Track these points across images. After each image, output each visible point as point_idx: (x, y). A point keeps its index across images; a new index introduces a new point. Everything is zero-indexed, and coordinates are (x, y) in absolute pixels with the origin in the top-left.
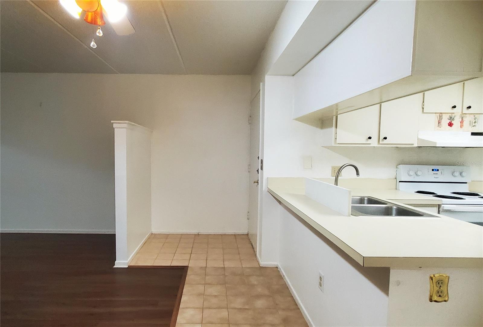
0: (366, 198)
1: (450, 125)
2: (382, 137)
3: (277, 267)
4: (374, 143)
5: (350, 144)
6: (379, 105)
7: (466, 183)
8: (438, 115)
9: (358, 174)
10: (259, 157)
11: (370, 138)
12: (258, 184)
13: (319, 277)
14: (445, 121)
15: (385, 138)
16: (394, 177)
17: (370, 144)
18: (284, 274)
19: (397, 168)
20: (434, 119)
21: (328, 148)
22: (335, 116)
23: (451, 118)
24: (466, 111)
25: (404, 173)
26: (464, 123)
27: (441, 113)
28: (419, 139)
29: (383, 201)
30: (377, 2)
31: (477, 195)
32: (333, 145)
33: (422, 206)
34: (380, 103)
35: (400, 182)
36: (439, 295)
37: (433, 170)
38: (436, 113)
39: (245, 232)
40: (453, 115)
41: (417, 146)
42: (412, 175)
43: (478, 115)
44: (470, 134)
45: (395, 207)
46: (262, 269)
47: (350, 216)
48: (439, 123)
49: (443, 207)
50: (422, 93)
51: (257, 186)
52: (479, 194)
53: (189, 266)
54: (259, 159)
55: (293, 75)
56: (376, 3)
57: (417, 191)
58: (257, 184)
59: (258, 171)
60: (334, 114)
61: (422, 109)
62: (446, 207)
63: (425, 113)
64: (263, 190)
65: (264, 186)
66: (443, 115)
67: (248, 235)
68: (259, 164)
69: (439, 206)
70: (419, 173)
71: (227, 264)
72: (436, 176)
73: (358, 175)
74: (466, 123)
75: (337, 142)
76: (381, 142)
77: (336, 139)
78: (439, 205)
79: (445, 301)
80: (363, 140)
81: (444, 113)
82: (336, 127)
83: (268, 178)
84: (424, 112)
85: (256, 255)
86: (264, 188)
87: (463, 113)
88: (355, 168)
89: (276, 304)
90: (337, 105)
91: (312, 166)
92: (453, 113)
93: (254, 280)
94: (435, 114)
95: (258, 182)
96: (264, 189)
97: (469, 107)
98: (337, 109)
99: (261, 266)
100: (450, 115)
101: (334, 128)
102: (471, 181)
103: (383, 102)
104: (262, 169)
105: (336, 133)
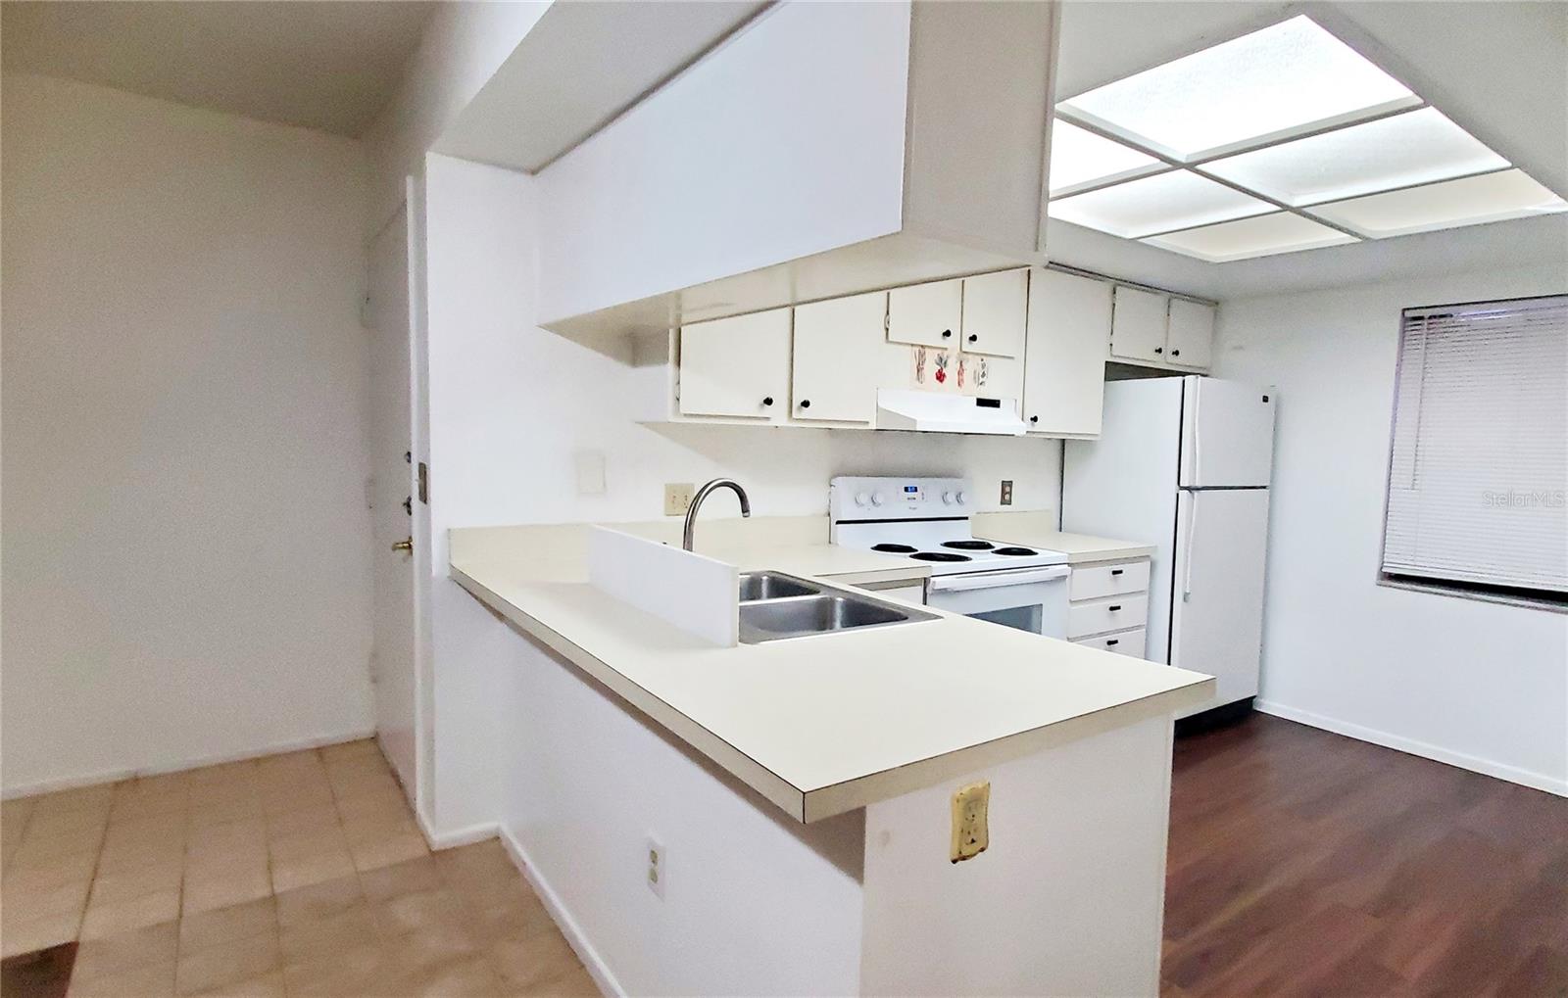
0: (765, 578)
1: (940, 377)
2: (797, 401)
3: (498, 838)
4: (777, 414)
5: (716, 417)
6: (788, 310)
7: (966, 518)
8: (917, 349)
9: (748, 511)
10: (409, 454)
11: (768, 401)
12: (411, 553)
13: (648, 853)
14: (931, 369)
15: (806, 404)
16: (824, 511)
17: (768, 419)
18: (527, 859)
19: (831, 486)
20: (909, 357)
21: (653, 426)
22: (671, 327)
23: (941, 359)
24: (968, 346)
25: (849, 499)
26: (964, 375)
27: (922, 346)
28: (882, 409)
29: (810, 584)
30: (775, 7)
31: (988, 546)
32: (670, 420)
33: (891, 585)
34: (792, 306)
35: (838, 522)
36: (970, 841)
37: (906, 489)
38: (912, 345)
39: (365, 729)
40: (946, 353)
41: (875, 428)
42: (863, 505)
43: (989, 358)
44: (975, 402)
45: (840, 599)
46: (440, 858)
47: (736, 646)
48: (918, 371)
49: (934, 582)
50: (885, 292)
51: (404, 560)
52: (991, 543)
53: (81, 940)
54: (409, 461)
55: (534, 172)
56: (771, 10)
57: (875, 545)
58: (405, 552)
59: (408, 505)
60: (671, 320)
61: (884, 332)
62: (939, 583)
63: (892, 342)
64: (434, 574)
65: (436, 557)
66: (927, 350)
67: (374, 739)
68: (414, 479)
69: (926, 581)
70: (879, 499)
71: (287, 880)
72: (913, 504)
73: (746, 514)
74: (968, 376)
75: (683, 411)
76: (794, 416)
77: (678, 399)
78: (925, 579)
79: (982, 850)
80: (753, 407)
81: (930, 347)
82: (679, 364)
83: (449, 530)
84: (890, 339)
85: (412, 813)
86: (438, 569)
87: (964, 350)
88: (737, 491)
89: (502, 977)
90: (678, 295)
91: (604, 485)
92: (946, 349)
93: (407, 912)
94: (910, 348)
95: (410, 547)
96: (435, 572)
97: (973, 338)
98: (679, 307)
99: (435, 848)
100: (939, 352)
101: (671, 365)
102: (974, 514)
103: (800, 303)
104: (424, 497)
105: (679, 383)
